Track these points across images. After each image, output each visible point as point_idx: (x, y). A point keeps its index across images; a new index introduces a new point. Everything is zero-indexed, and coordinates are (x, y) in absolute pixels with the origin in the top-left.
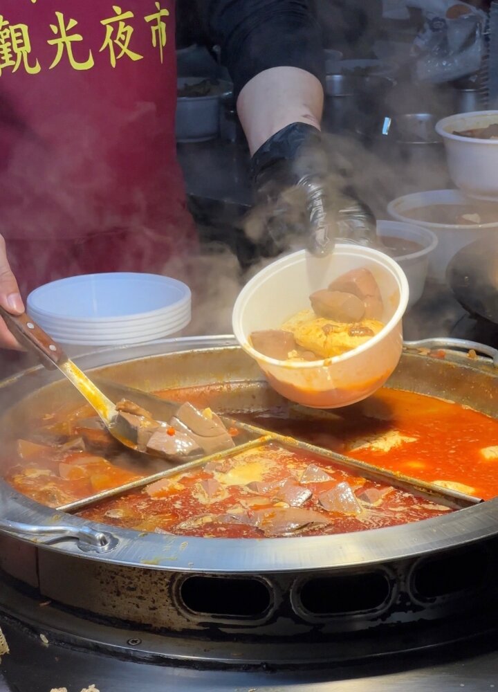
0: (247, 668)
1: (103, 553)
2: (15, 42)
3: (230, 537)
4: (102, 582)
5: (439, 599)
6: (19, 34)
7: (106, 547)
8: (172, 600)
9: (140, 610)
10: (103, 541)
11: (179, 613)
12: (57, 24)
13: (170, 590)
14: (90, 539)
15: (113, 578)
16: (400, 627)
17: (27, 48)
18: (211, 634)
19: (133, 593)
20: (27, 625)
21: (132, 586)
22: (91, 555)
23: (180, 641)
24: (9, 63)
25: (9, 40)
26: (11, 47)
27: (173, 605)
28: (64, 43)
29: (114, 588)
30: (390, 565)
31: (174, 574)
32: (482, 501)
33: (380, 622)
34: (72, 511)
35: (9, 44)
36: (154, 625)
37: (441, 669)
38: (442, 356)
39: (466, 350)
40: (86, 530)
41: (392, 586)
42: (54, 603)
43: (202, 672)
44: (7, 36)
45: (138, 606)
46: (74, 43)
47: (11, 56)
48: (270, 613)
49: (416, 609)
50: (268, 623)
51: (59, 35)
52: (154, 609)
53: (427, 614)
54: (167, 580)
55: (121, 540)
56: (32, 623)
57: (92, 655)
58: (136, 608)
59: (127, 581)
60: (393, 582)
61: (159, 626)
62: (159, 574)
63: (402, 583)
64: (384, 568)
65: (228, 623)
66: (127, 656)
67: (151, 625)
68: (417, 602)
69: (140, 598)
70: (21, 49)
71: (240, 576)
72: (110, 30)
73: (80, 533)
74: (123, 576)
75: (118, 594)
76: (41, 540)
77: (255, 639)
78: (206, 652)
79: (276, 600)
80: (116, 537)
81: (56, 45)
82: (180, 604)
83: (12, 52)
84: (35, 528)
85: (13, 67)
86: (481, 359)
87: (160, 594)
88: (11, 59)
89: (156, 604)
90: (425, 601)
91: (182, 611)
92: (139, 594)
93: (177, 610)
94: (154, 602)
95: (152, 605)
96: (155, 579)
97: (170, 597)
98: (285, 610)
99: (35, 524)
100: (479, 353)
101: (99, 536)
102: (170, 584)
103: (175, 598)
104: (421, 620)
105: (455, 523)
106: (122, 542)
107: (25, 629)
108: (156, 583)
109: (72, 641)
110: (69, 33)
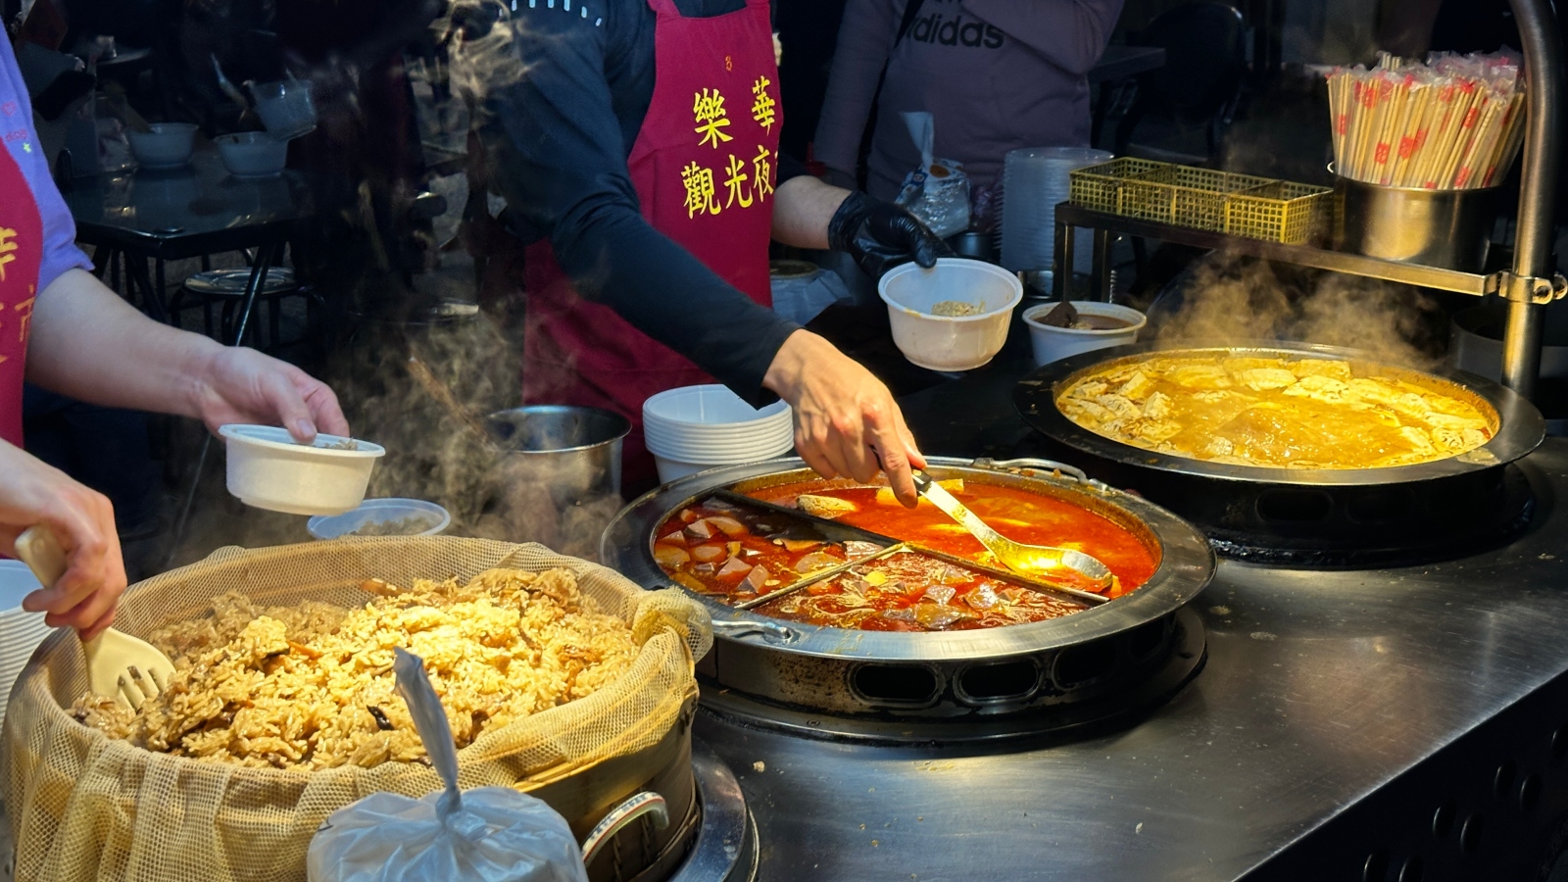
0: (918, 744)
1: (785, 645)
2: (704, 186)
3: (889, 630)
4: (781, 672)
5: (1077, 685)
6: (706, 178)
7: (789, 640)
8: (847, 686)
9: (817, 695)
10: (788, 635)
11: (853, 698)
12: (730, 166)
13: (845, 678)
14: (776, 633)
15: (792, 667)
16: (1046, 709)
17: (712, 191)
18: (880, 716)
19: (810, 680)
20: (711, 710)
21: (810, 674)
22: (775, 647)
23: (854, 722)
24: (699, 205)
25: (699, 184)
26: (700, 191)
27: (848, 691)
28: (735, 183)
29: (793, 677)
30: (1038, 654)
31: (849, 663)
32: (1110, 600)
33: (1028, 705)
34: (747, 609)
35: (699, 188)
36: (829, 709)
37: (1078, 745)
38: (1031, 475)
39: (1051, 470)
40: (772, 626)
41: (1040, 674)
42: (733, 691)
43: (878, 749)
44: (698, 181)
45: (815, 692)
46: (742, 182)
47: (700, 199)
48: (935, 698)
49: (1058, 693)
50: (933, 706)
51: (731, 177)
52: (830, 694)
53: (1067, 699)
54: (843, 669)
55: (802, 633)
56: (716, 708)
57: (775, 736)
58: (812, 693)
59: (806, 670)
60: (1040, 670)
61: (833, 709)
62: (836, 663)
63: (1048, 672)
64: (1033, 658)
65: (896, 706)
66: (808, 736)
67: (826, 709)
68: (1060, 688)
69: (818, 685)
70: (708, 191)
71: (910, 665)
72: (758, 167)
73: (766, 628)
74: (801, 665)
75: (797, 682)
76: (729, 634)
77: (921, 720)
78: (877, 731)
79: (941, 686)
80: (797, 631)
81: (730, 186)
82: (854, 690)
83: (702, 196)
84: (721, 623)
85: (700, 209)
86: (1066, 477)
87: (836, 681)
88: (700, 202)
89: (832, 690)
90: (1066, 687)
91: (855, 696)
92: (817, 682)
93: (851, 695)
94: (830, 688)
95: (827, 691)
96: (832, 668)
97: (845, 683)
98: (949, 694)
99: (721, 619)
100: (1063, 473)
101: (783, 630)
102: (846, 672)
103: (849, 685)
104: (1062, 704)
105: (1091, 619)
106: (804, 637)
107: (710, 713)
108: (832, 672)
109: (756, 723)
110: (739, 174)
